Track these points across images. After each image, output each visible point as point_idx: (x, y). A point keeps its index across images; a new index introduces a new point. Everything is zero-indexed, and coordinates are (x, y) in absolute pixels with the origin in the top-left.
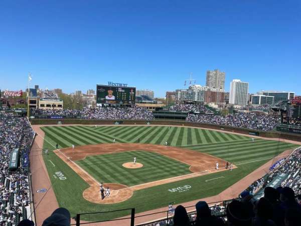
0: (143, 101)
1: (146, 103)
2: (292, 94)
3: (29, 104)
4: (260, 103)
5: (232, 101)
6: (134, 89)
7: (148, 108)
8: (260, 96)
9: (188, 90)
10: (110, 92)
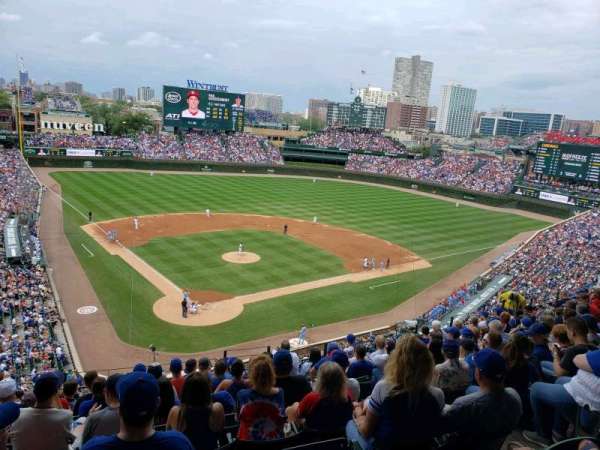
0: (261, 124)
1: (265, 127)
2: (558, 118)
3: (21, 122)
4: (494, 133)
5: (441, 125)
6: (242, 97)
7: (269, 138)
8: (497, 118)
9: (353, 105)
10: (193, 101)
